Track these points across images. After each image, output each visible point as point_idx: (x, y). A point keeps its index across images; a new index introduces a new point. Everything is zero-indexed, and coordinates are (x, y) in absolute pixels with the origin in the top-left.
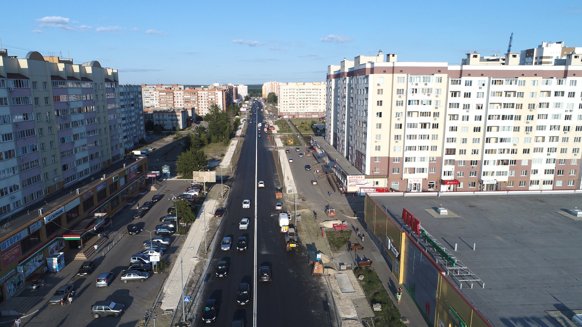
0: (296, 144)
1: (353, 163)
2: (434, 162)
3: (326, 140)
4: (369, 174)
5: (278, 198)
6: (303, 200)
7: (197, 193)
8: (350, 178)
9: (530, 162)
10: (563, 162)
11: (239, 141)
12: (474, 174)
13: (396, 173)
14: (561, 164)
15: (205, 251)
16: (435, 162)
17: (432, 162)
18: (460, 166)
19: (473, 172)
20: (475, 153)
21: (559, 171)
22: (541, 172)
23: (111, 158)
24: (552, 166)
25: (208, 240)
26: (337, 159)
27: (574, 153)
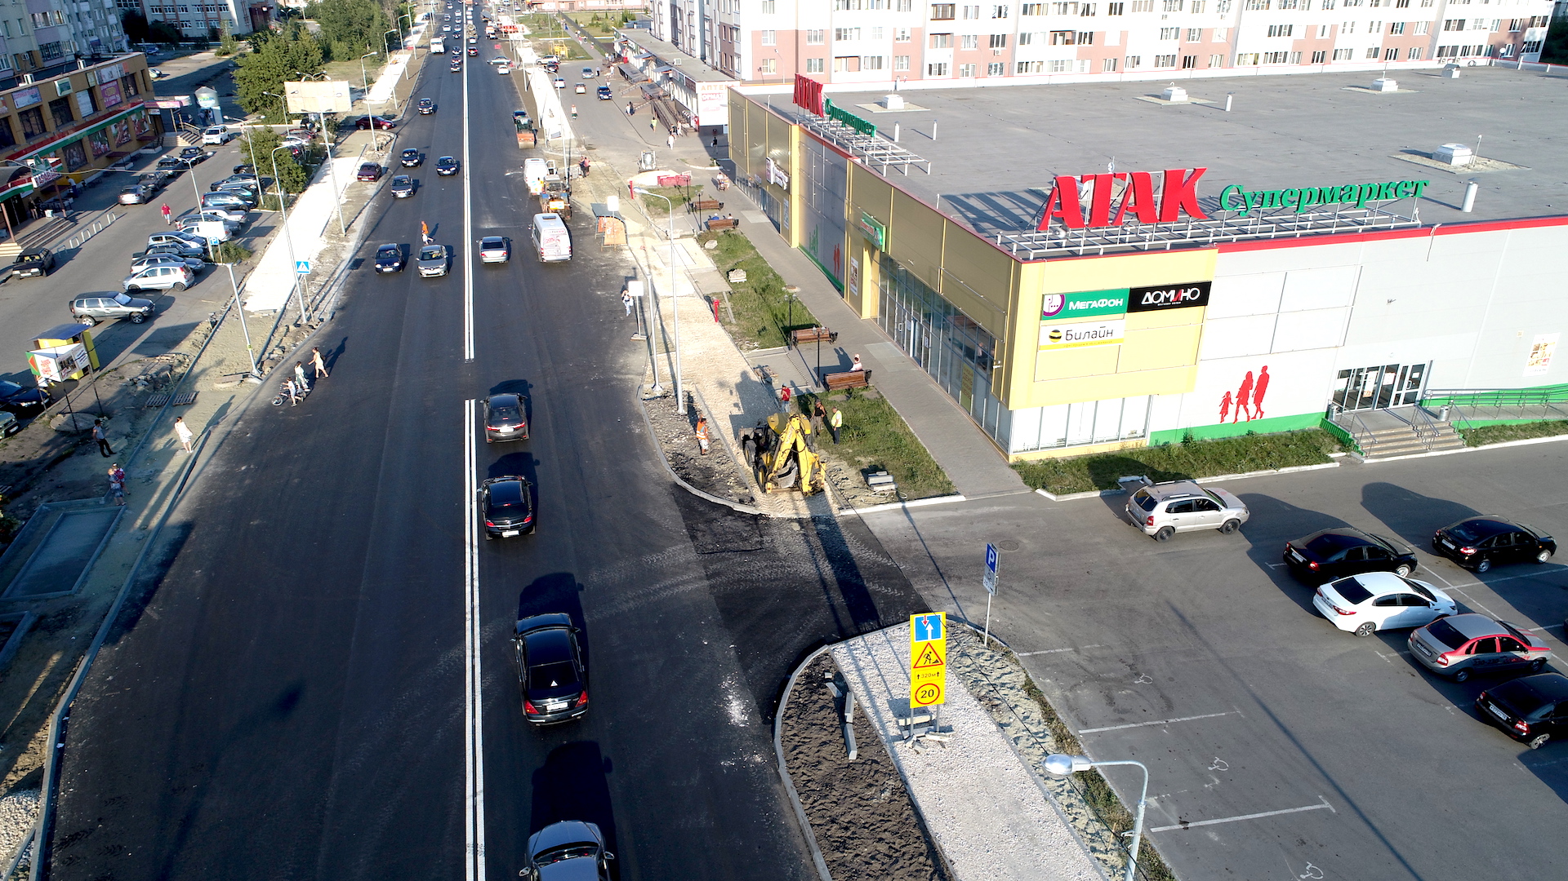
0: (576, 54)
1: (715, 65)
2: (905, 41)
3: (653, 32)
4: (751, 79)
5: (523, 147)
6: (589, 148)
7: (305, 142)
8: (703, 88)
9: (1124, 35)
10: (1196, 35)
11: (413, 55)
12: (998, 70)
13: (815, 73)
14: (1191, 42)
15: (341, 232)
16: (909, 41)
17: (901, 41)
18: (966, 49)
19: (996, 66)
20: (1000, 16)
21: (1186, 57)
22: (1148, 62)
23: (36, 48)
24: (1171, 47)
25: (346, 217)
26: (675, 60)
27: (1221, 13)
